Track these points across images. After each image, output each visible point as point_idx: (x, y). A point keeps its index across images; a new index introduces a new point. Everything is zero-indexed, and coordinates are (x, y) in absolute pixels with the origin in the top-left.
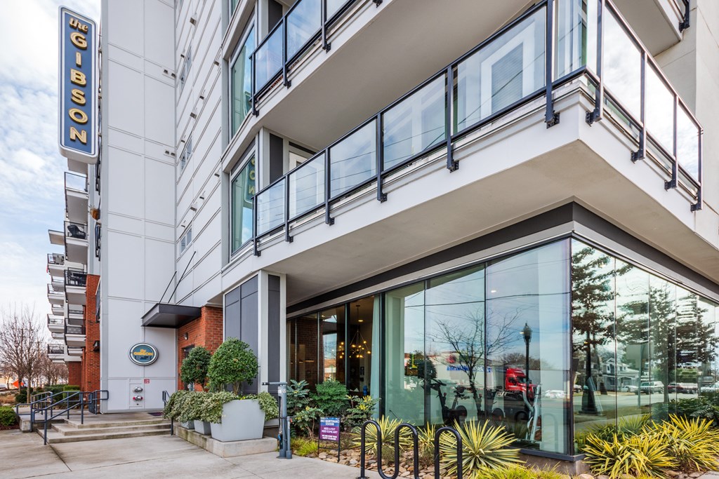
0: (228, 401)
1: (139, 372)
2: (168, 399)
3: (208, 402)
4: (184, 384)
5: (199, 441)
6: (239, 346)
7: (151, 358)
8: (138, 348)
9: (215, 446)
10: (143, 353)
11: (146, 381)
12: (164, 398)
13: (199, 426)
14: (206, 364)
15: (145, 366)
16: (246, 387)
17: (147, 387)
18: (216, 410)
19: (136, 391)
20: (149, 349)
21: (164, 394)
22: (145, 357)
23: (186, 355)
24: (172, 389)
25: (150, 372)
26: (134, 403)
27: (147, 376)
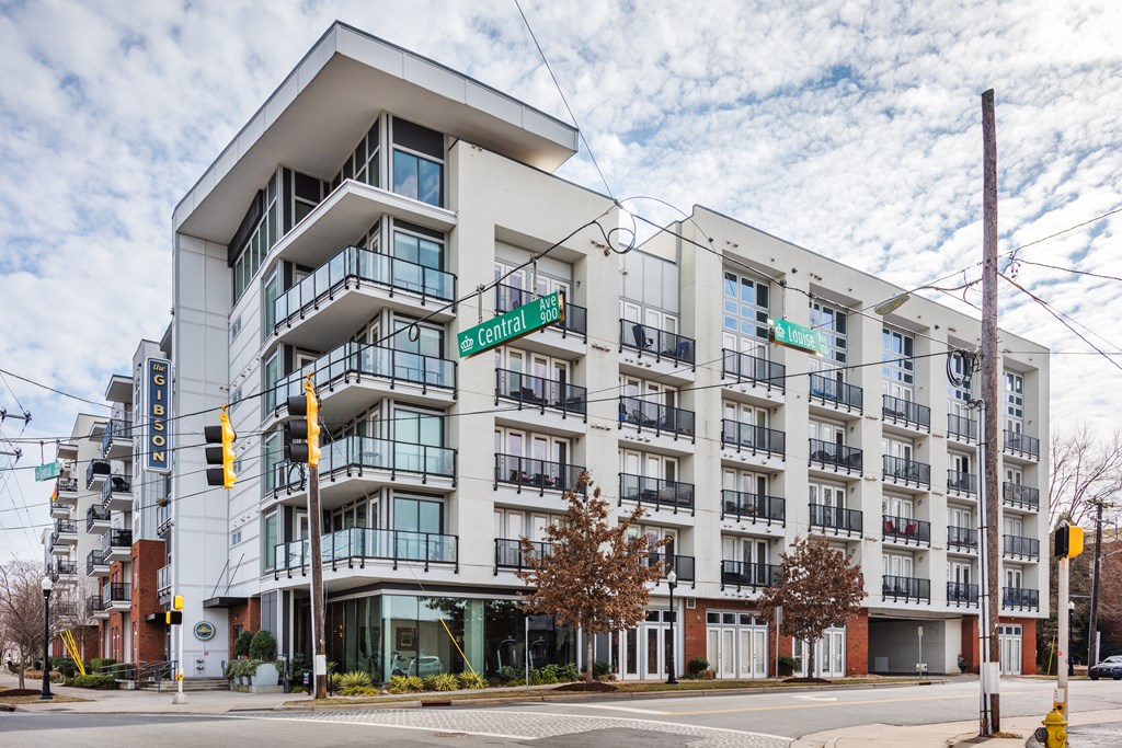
0: (259, 664)
1: (200, 646)
2: (226, 666)
3: (249, 665)
4: (233, 656)
5: (245, 689)
6: (267, 634)
7: (209, 634)
8: (200, 627)
9: (254, 688)
10: (204, 630)
11: (206, 654)
12: (223, 666)
13: (245, 680)
14: (248, 644)
15: (205, 641)
16: (269, 655)
17: (207, 659)
18: (253, 668)
19: (199, 662)
20: (208, 627)
21: (223, 663)
22: (204, 633)
23: (237, 637)
24: (226, 657)
25: (209, 646)
26: (197, 672)
27: (207, 649)
